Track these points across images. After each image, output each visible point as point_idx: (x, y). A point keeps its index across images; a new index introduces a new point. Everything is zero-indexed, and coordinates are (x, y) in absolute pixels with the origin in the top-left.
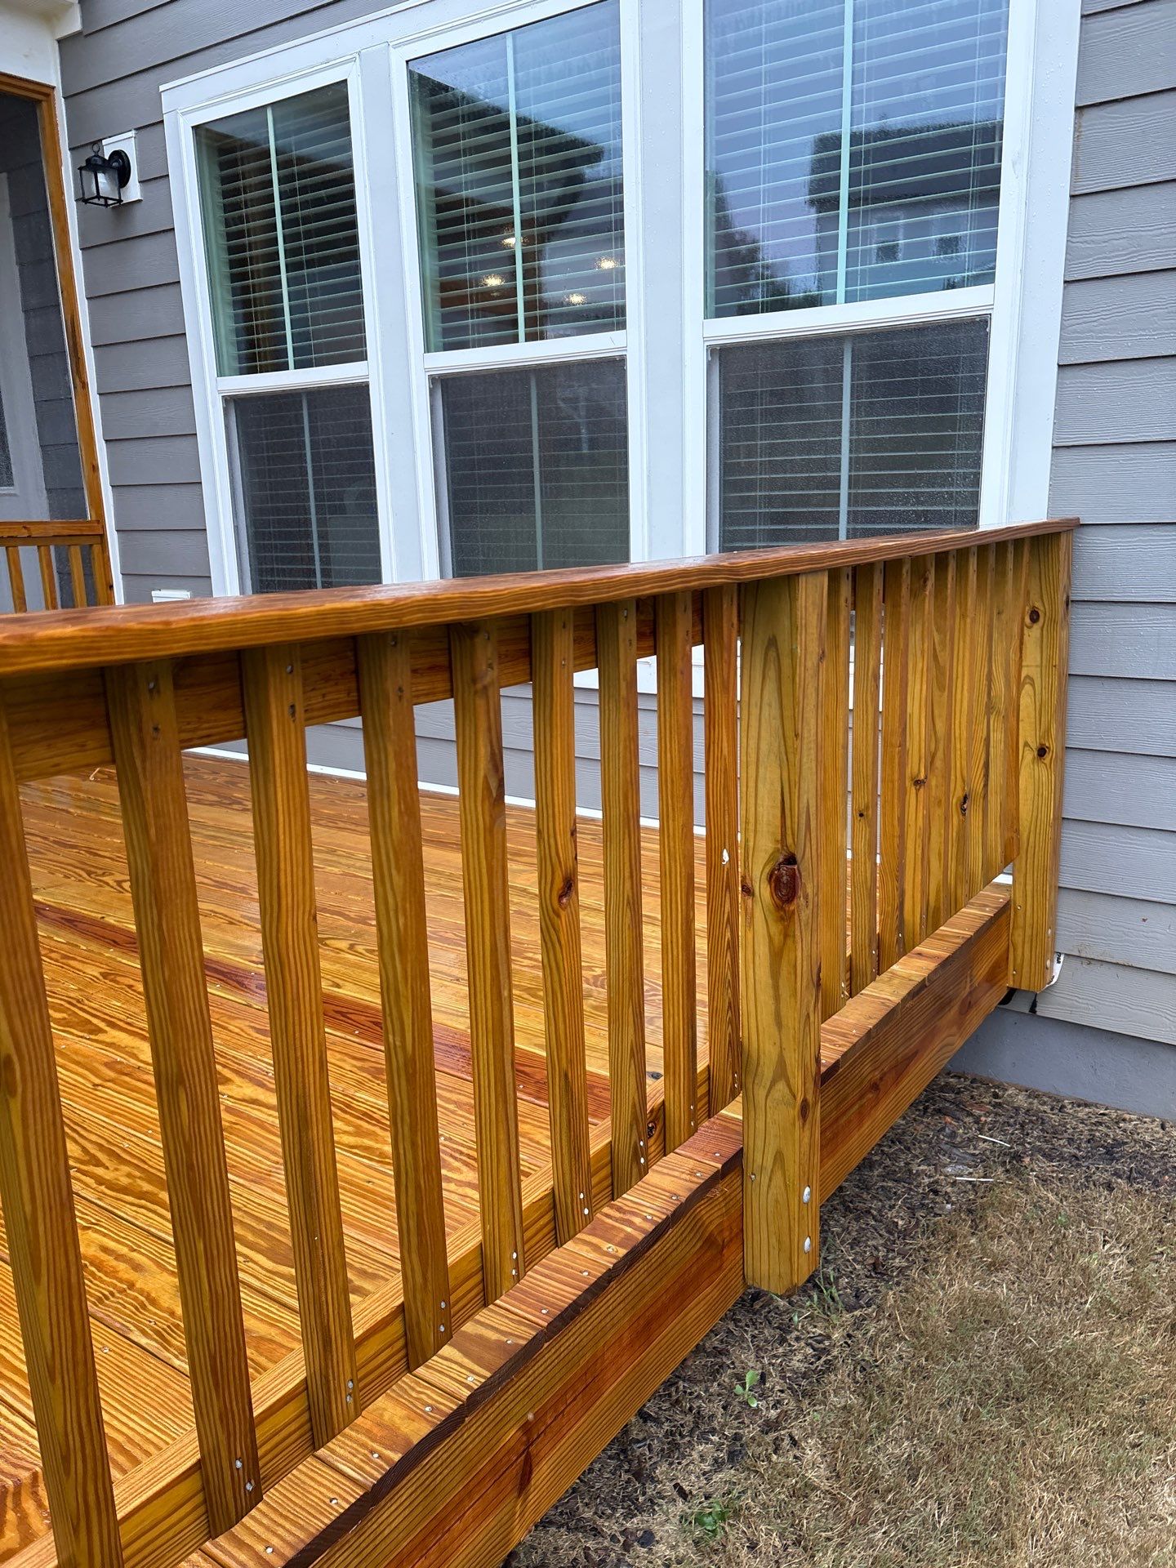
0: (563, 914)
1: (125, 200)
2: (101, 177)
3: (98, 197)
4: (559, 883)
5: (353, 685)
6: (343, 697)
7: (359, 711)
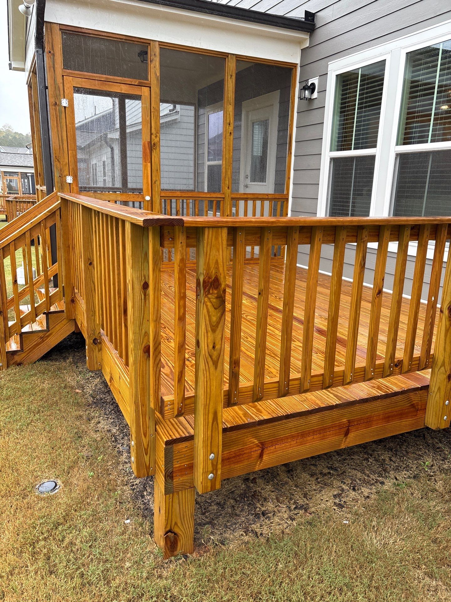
0: (377, 298)
1: (312, 98)
2: (307, 92)
3: (305, 98)
4: (377, 291)
5: (334, 237)
6: (331, 239)
7: (334, 243)
